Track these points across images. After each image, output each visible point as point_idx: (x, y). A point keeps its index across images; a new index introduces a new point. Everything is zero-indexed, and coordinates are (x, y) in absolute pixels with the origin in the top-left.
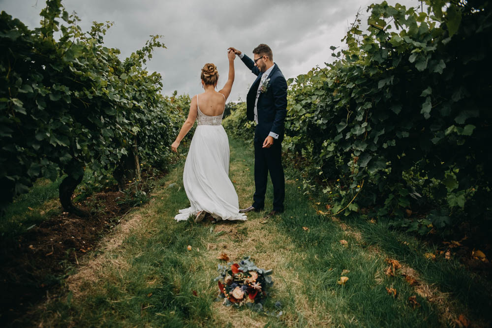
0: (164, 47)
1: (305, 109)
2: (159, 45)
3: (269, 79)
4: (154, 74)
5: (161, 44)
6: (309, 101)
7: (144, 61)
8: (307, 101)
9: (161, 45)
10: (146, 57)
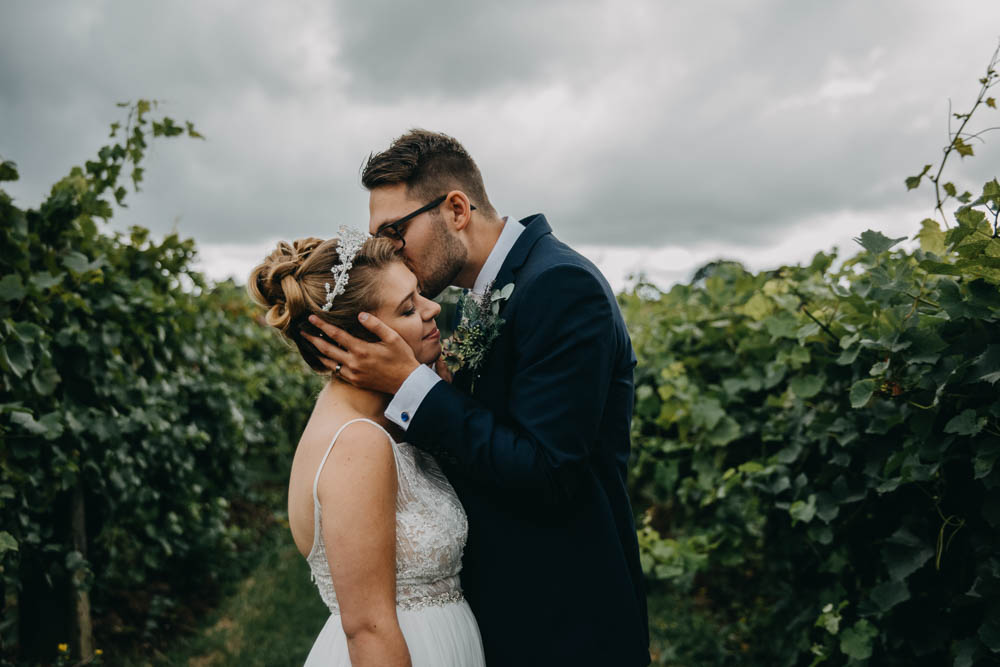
0: (193, 134)
1: (740, 421)
2: (168, 129)
3: (508, 291)
4: (171, 242)
5: (179, 123)
6: (754, 385)
7: (120, 194)
8: (744, 384)
9: (180, 130)
10: (124, 180)
